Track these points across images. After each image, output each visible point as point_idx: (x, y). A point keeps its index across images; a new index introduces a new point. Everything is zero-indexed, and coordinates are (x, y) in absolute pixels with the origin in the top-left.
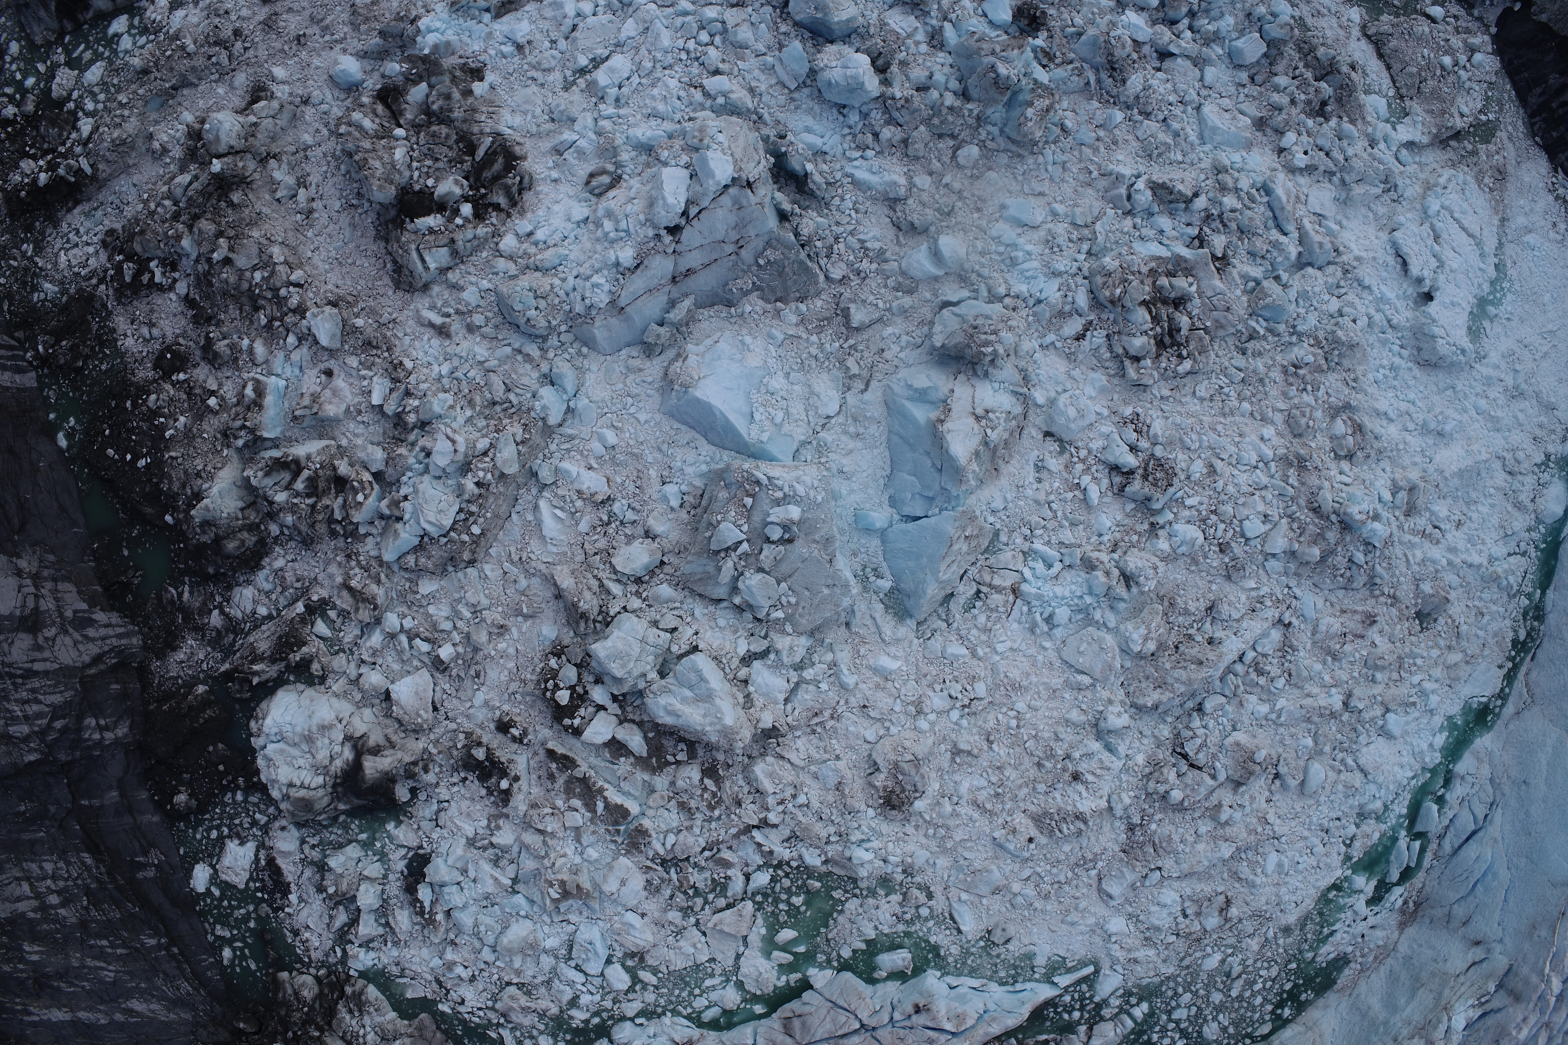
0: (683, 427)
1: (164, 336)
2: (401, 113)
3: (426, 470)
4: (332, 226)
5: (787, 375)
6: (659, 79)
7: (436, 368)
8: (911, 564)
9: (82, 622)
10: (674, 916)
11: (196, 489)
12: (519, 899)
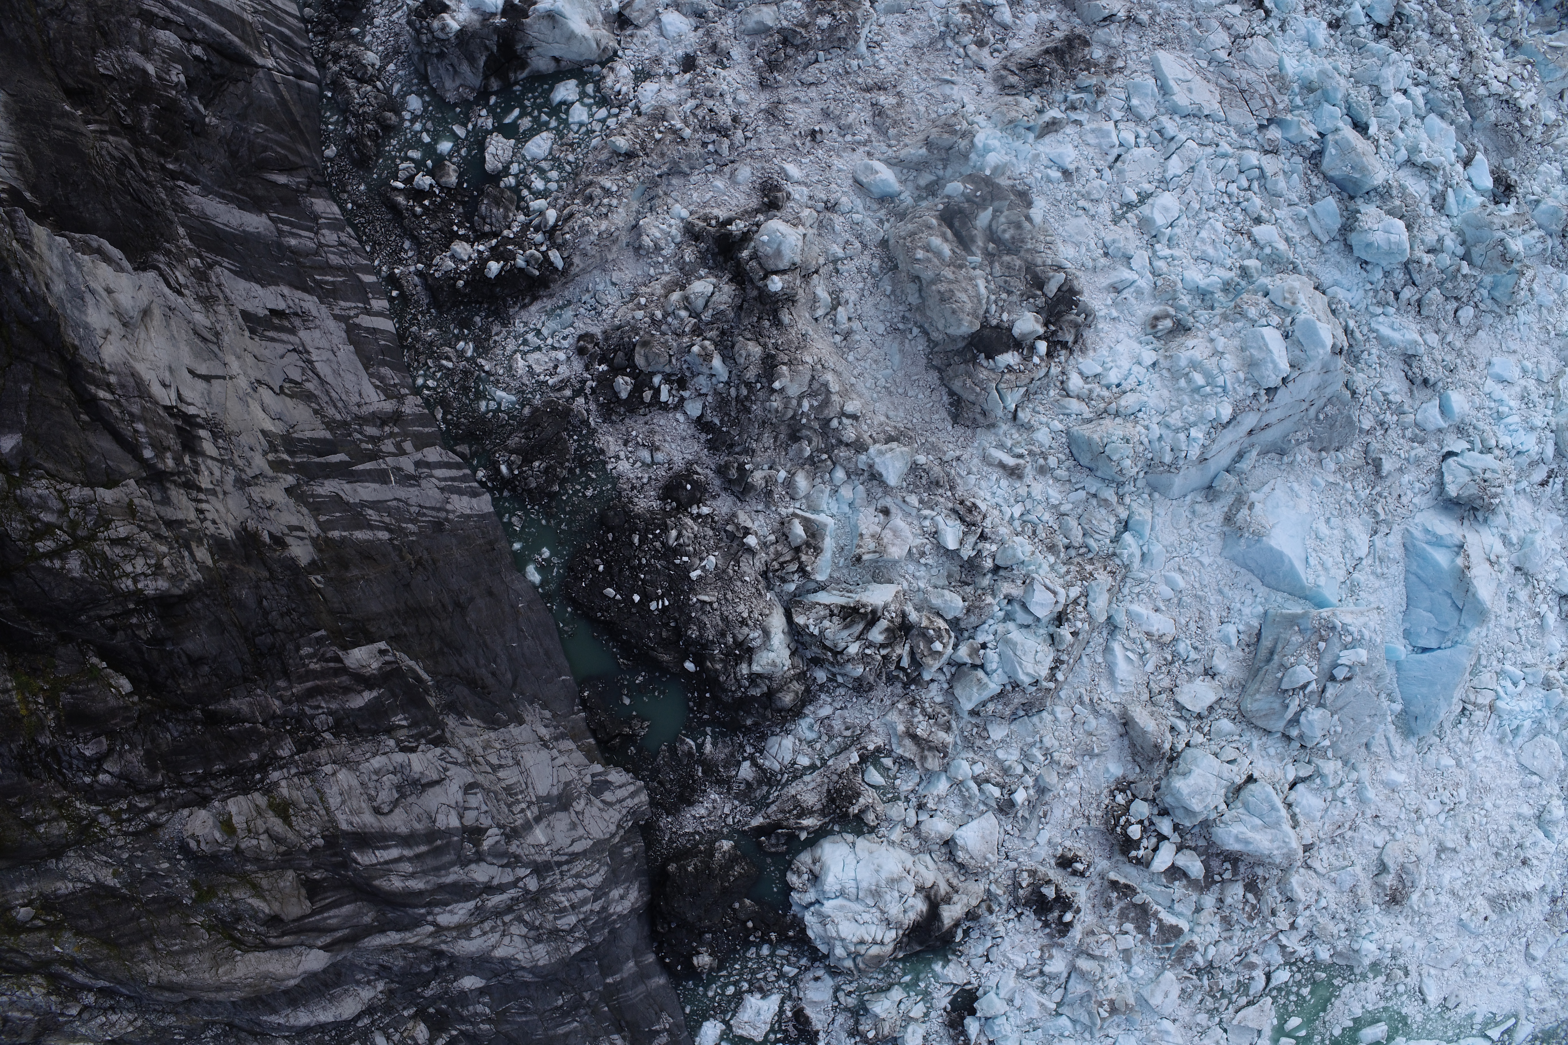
0: (1243, 571)
1: (670, 462)
2: (973, 240)
3: (1009, 617)
4: (876, 351)
5: (1328, 521)
6: (1205, 222)
7: (1008, 512)
8: (1424, 690)
9: (599, 787)
10: (1202, 1018)
11: (741, 638)
12: (1064, 1021)
